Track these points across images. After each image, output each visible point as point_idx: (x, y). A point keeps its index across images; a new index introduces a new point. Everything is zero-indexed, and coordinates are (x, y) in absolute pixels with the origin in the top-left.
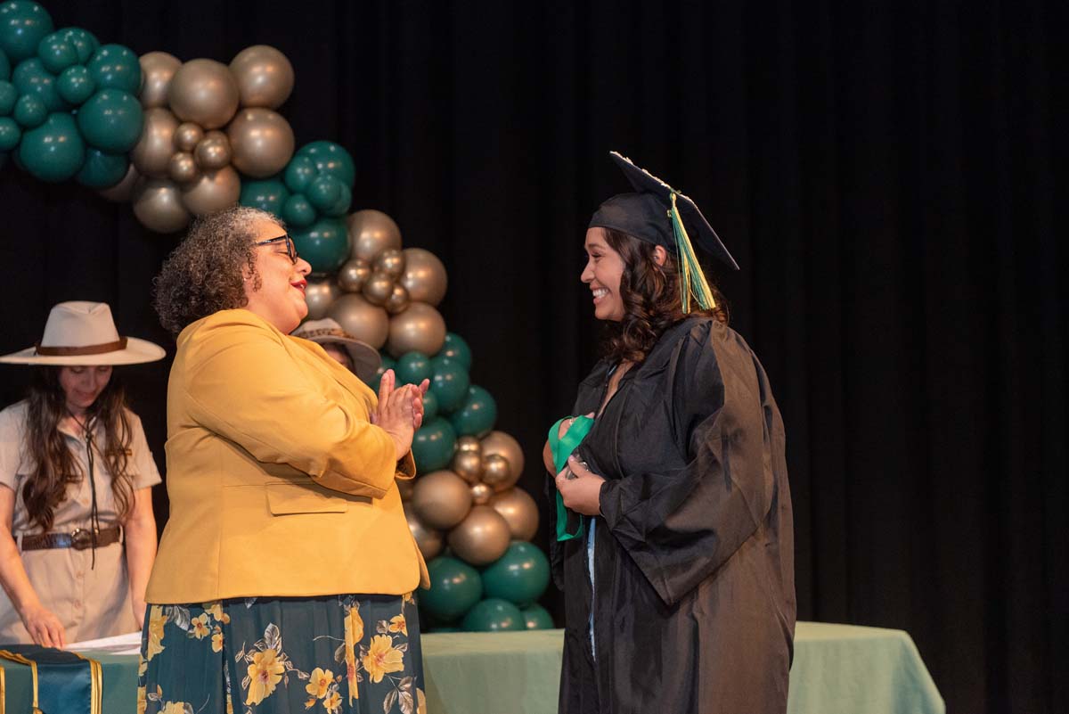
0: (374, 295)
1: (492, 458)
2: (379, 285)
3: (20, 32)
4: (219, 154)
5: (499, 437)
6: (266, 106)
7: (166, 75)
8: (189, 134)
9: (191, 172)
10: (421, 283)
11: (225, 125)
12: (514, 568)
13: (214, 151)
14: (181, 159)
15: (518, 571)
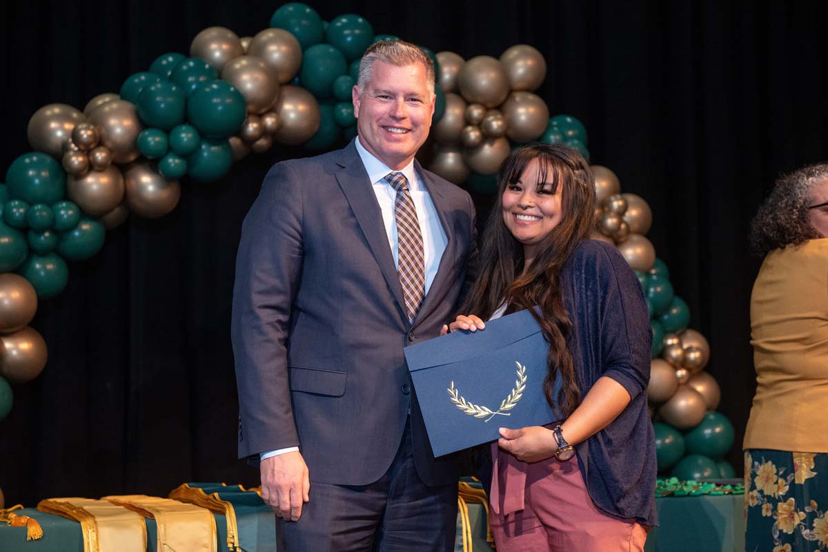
0: (607, 229)
1: (689, 350)
2: (611, 222)
3: (349, 39)
4: (499, 126)
5: (690, 333)
6: (528, 90)
7: (454, 69)
8: (476, 112)
9: (478, 141)
10: (634, 219)
11: (500, 105)
12: (708, 432)
13: (496, 124)
14: (471, 131)
15: (710, 434)
